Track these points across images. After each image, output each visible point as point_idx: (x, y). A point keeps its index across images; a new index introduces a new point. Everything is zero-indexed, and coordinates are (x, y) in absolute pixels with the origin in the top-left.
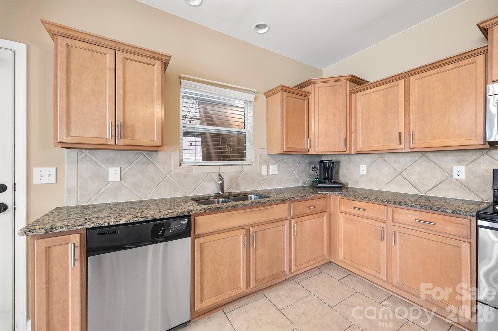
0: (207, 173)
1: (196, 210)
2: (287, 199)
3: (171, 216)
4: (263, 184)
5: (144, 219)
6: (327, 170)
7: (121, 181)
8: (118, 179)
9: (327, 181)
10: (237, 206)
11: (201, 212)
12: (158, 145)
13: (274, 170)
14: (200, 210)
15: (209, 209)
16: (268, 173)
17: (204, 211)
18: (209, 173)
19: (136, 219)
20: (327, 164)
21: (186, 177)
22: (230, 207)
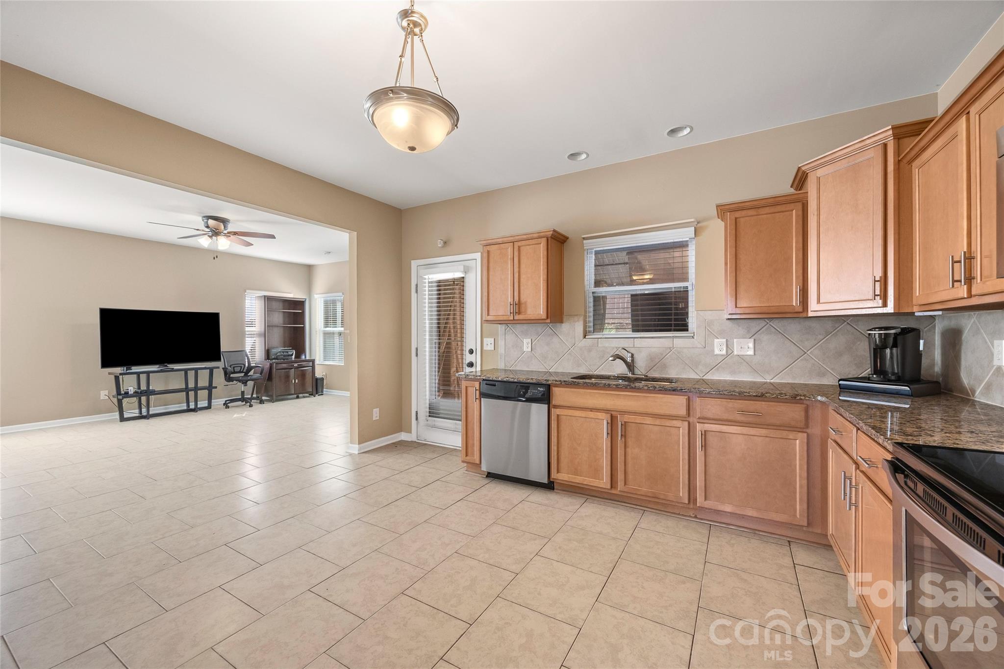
0: (616, 347)
1: (553, 380)
2: (682, 389)
3: (531, 381)
4: (718, 369)
5: (512, 380)
6: (880, 351)
7: (532, 351)
8: (530, 349)
9: (873, 376)
10: (597, 384)
11: (557, 383)
12: (543, 318)
13: (745, 347)
14: (556, 381)
15: (565, 381)
16: (727, 351)
17: (560, 383)
18: (619, 348)
19: (508, 379)
20: (877, 336)
21: (590, 351)
22: (589, 384)
